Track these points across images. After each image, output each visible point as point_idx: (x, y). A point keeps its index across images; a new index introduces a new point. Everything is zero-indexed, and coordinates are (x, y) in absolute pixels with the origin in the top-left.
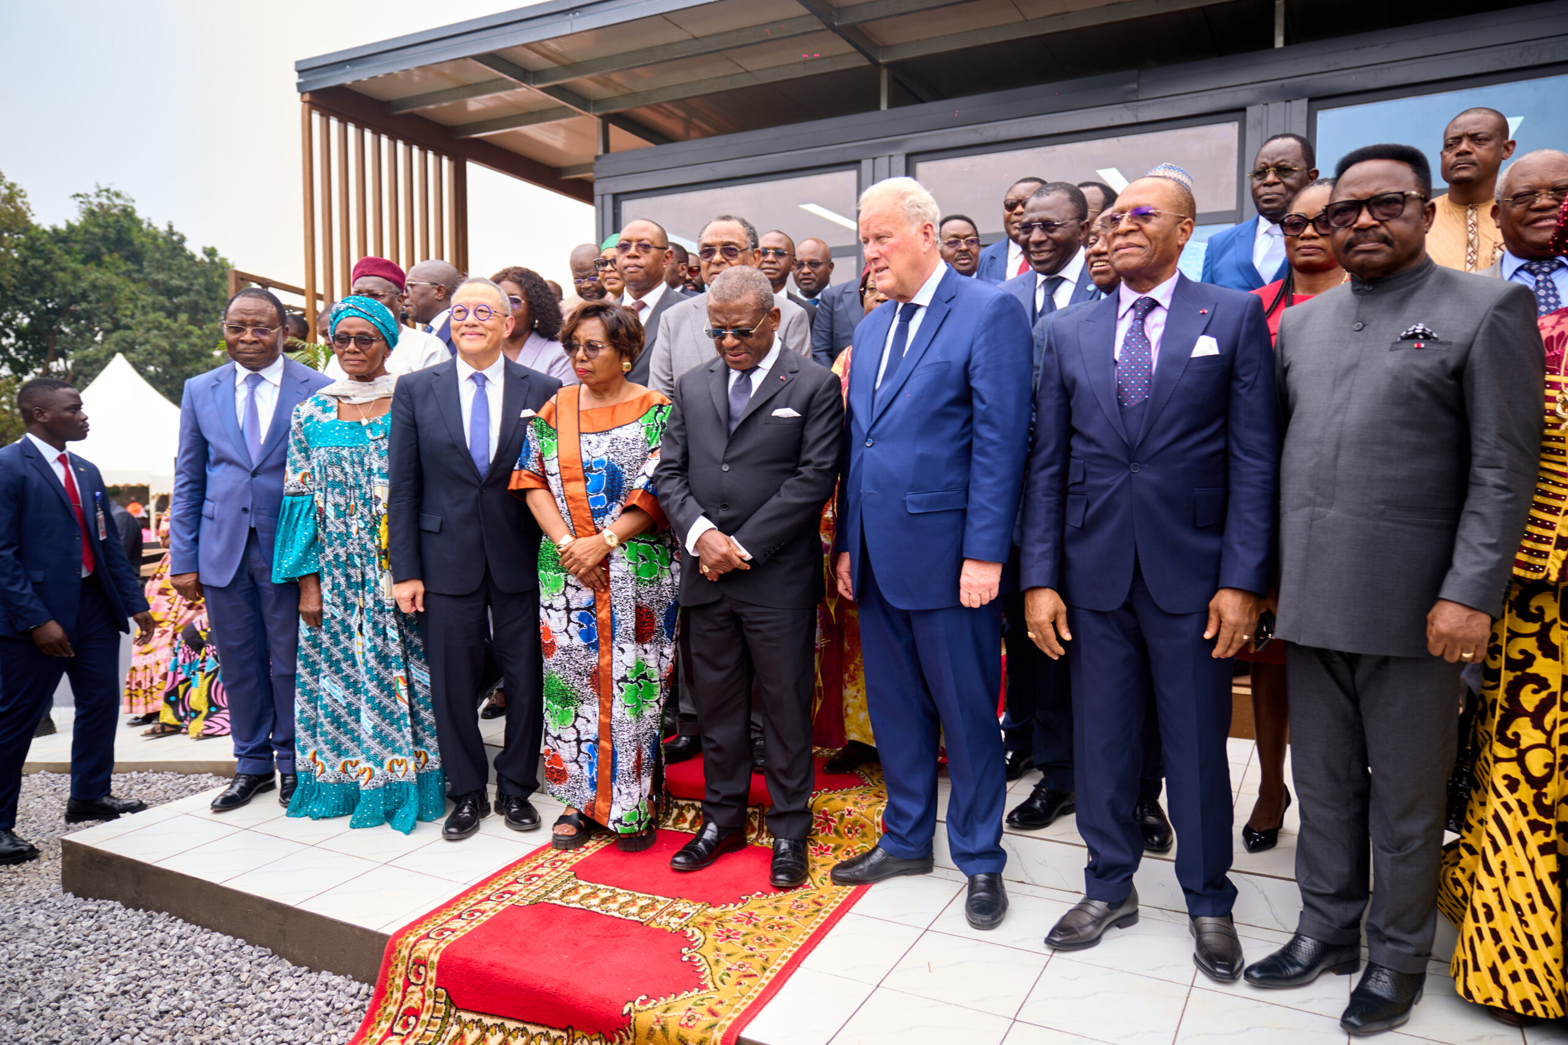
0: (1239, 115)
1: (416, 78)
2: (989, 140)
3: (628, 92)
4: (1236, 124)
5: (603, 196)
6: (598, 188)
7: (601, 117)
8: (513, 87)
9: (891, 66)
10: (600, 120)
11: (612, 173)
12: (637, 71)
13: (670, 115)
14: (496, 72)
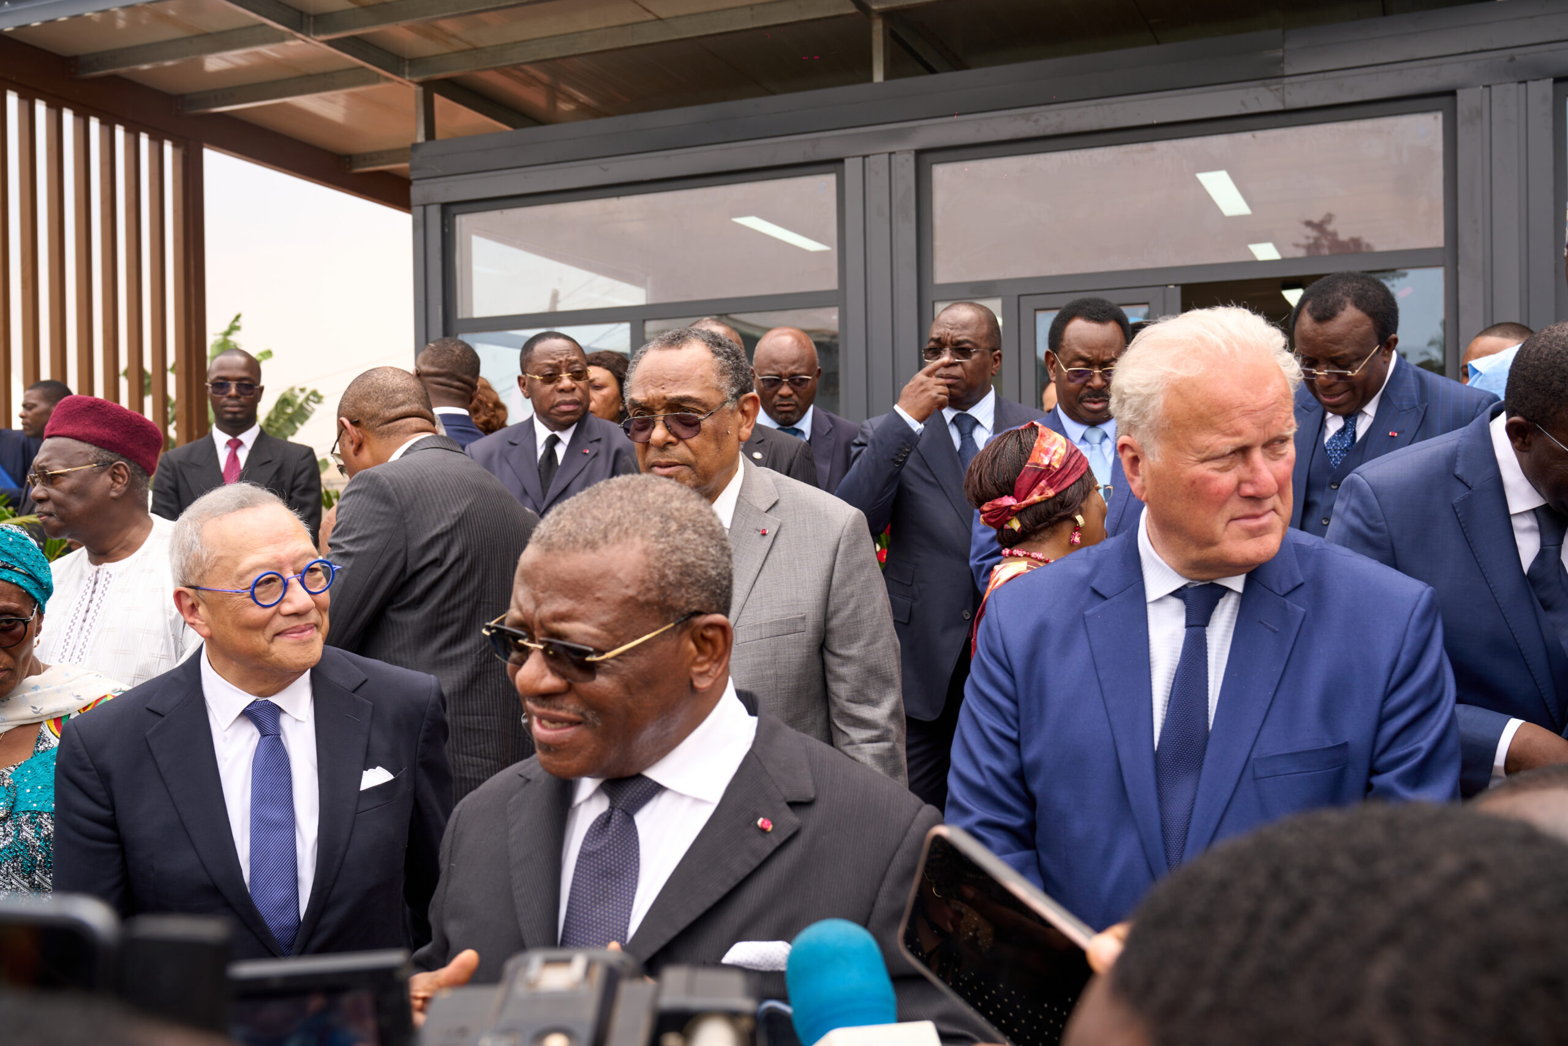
0: (1446, 100)
1: (121, 24)
2: (1049, 131)
3: (468, 47)
4: (1440, 116)
5: (425, 206)
6: (417, 192)
7: (421, 84)
8: (281, 38)
9: (888, 15)
10: (420, 89)
11: (440, 172)
12: (483, 16)
13: (531, 81)
14: (254, 15)
